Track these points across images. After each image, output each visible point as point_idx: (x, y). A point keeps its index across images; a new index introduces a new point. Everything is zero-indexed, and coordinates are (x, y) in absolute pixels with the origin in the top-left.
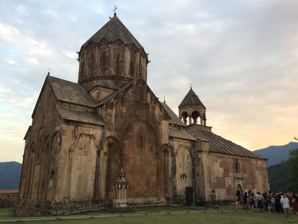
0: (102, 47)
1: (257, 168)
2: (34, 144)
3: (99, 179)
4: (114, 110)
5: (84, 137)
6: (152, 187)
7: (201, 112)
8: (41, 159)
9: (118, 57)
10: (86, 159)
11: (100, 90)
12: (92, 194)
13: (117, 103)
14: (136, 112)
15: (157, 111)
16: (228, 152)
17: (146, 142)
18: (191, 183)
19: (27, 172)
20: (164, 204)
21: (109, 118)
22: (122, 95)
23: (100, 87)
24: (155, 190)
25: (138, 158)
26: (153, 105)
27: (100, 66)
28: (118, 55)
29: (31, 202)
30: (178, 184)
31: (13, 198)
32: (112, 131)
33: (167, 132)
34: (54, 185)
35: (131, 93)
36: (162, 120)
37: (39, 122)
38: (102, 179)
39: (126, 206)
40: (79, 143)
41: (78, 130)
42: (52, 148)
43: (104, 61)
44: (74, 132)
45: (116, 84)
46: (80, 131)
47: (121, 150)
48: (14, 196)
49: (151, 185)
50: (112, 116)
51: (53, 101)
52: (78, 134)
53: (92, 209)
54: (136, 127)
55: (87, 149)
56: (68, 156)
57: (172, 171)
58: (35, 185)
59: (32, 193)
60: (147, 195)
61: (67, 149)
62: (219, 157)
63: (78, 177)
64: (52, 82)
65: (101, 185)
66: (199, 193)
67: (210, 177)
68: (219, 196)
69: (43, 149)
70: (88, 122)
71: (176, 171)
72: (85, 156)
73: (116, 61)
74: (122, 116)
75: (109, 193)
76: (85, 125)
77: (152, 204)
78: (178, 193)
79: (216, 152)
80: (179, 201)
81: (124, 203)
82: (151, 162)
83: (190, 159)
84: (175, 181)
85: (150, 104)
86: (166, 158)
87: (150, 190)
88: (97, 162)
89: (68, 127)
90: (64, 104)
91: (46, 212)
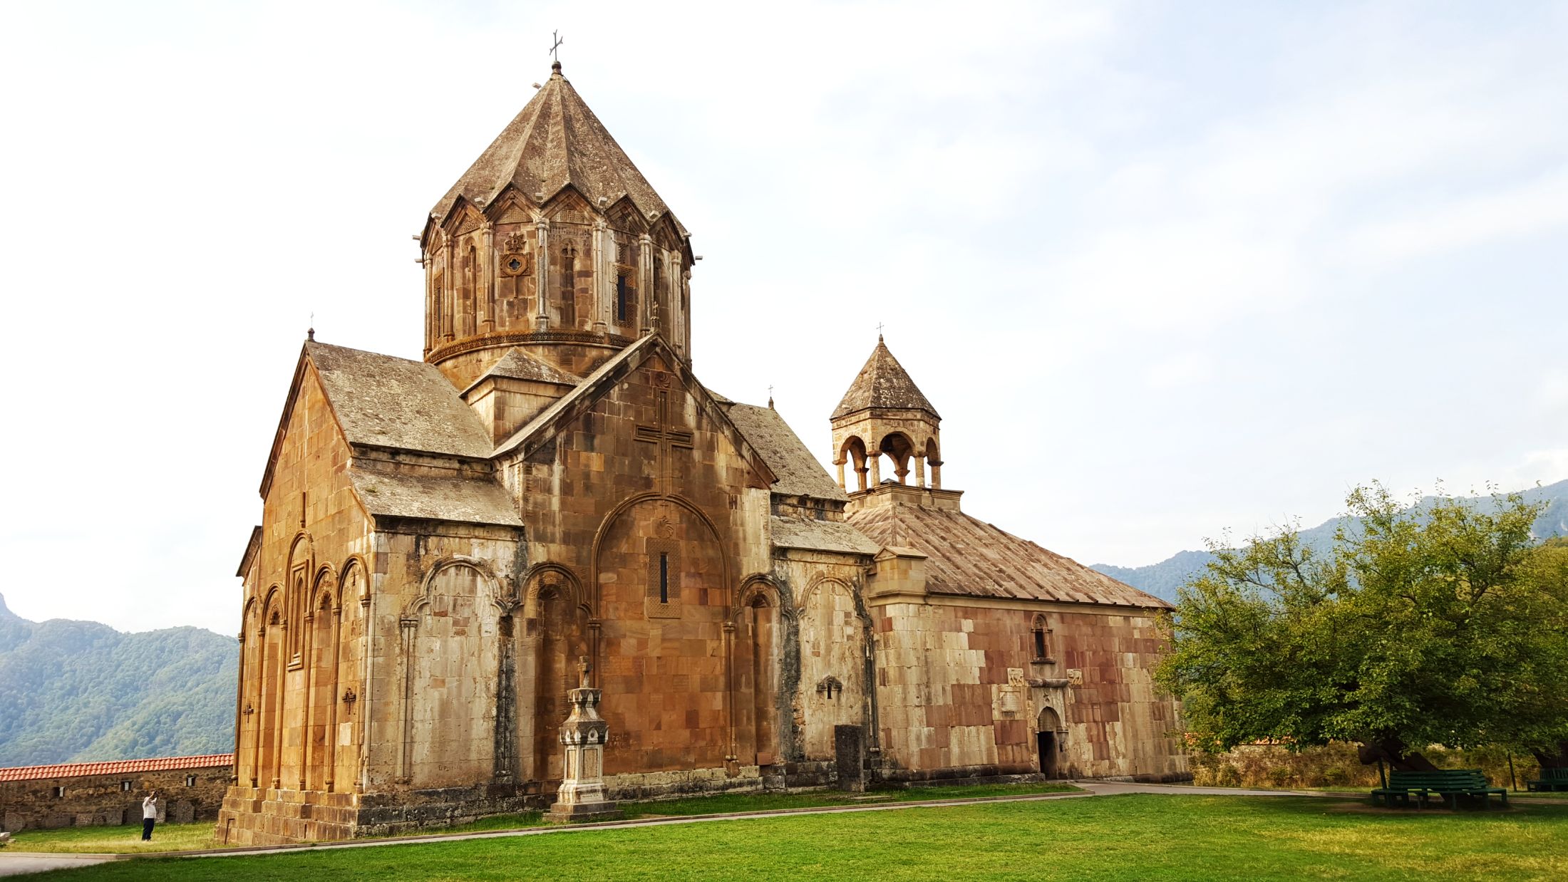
0: (505, 220)
1: (1131, 645)
2: (275, 595)
3: (511, 714)
4: (557, 467)
5: (452, 571)
6: (708, 731)
7: (918, 433)
8: (307, 653)
9: (569, 255)
10: (462, 647)
11: (505, 391)
12: (488, 766)
13: (568, 441)
14: (641, 468)
15: (725, 459)
16: (1006, 590)
17: (683, 575)
18: (860, 713)
19: (260, 695)
20: (754, 788)
21: (540, 497)
22: (587, 408)
23: (505, 380)
24: (720, 743)
25: (655, 632)
26: (709, 434)
27: (503, 295)
28: (569, 248)
29: (282, 797)
30: (807, 718)
31: (211, 786)
32: (553, 541)
33: (763, 531)
34: (356, 742)
35: (620, 398)
36: (745, 490)
37: (289, 514)
38: (522, 711)
39: (602, 799)
40: (434, 593)
41: (426, 551)
42: (339, 613)
43: (517, 276)
44: (414, 556)
45: (565, 361)
46: (436, 552)
47: (587, 607)
48: (215, 779)
49: (702, 725)
50: (549, 490)
51: (334, 442)
52: (427, 563)
53: (491, 813)
54: (643, 523)
55: (466, 612)
56: (399, 641)
57: (783, 670)
58: (291, 739)
59: (282, 769)
60: (691, 759)
61: (392, 619)
62: (967, 613)
63: (436, 709)
64: (327, 369)
65: (521, 734)
66: (889, 745)
67: (927, 687)
68: (963, 754)
69: (312, 614)
70: (462, 519)
71: (798, 671)
72: (458, 638)
73: (563, 271)
74: (588, 488)
75: (551, 758)
76: (452, 532)
77: (707, 791)
78: (808, 750)
79: (953, 596)
80: (810, 775)
81: (594, 791)
82: (703, 642)
83: (854, 623)
84: (799, 707)
85: (697, 434)
86: (763, 626)
87: (703, 743)
88: (501, 656)
89: (392, 541)
90: (374, 455)
91: (334, 830)
